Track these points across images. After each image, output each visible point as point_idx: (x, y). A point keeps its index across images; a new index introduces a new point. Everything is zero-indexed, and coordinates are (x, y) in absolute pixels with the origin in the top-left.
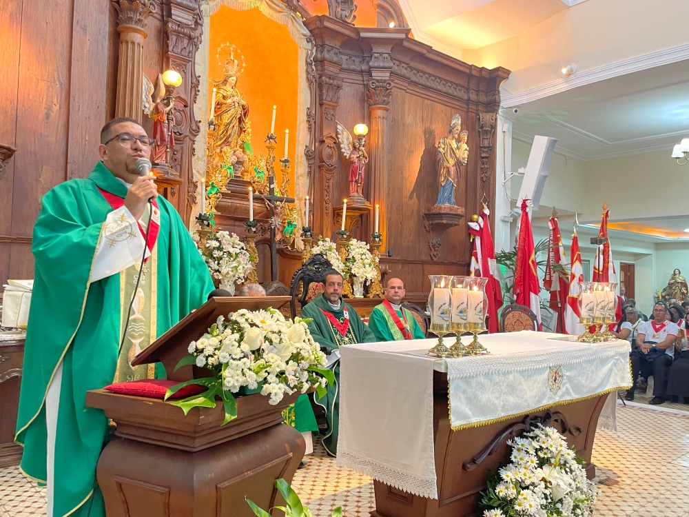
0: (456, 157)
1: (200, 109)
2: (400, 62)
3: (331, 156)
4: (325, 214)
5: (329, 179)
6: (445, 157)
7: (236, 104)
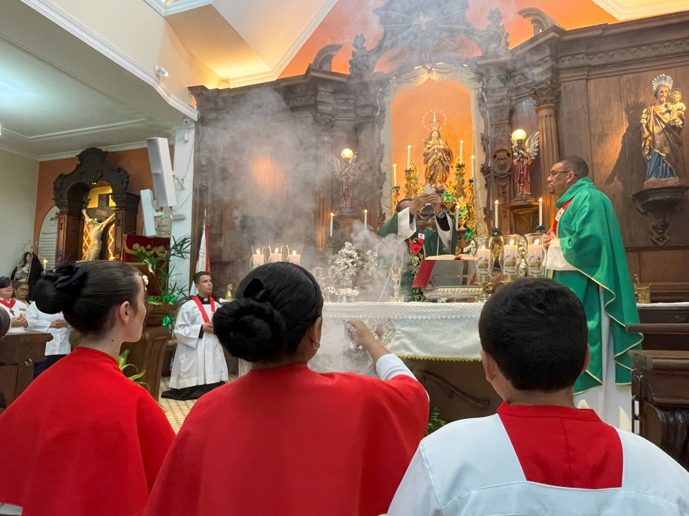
0: (664, 123)
2: (573, 56)
3: (503, 167)
4: (502, 217)
5: (504, 187)
6: (647, 127)
7: (436, 151)
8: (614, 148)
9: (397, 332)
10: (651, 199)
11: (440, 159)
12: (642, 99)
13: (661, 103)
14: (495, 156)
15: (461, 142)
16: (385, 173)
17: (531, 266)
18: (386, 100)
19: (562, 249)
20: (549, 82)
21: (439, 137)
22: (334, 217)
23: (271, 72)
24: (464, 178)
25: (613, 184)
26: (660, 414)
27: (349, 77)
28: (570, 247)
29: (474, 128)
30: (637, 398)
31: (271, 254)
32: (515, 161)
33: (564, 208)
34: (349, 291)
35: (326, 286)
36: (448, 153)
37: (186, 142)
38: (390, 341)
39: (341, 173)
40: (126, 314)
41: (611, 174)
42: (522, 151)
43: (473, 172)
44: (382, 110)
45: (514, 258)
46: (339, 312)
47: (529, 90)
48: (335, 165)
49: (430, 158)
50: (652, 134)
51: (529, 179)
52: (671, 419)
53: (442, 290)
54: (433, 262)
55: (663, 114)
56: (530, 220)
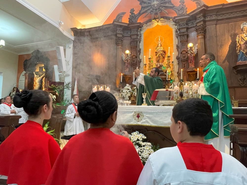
0: (245, 40)
1: (141, 56)
2: (211, 16)
3: (184, 57)
4: (184, 75)
5: (185, 64)
6: (239, 42)
7: (160, 51)
8: (225, 50)
9: (144, 116)
10: (239, 69)
11: (161, 54)
12: (236, 32)
13: (244, 33)
14: (181, 53)
15: (169, 48)
16: (141, 59)
17: (194, 93)
18: (142, 32)
19: (205, 87)
20: (202, 26)
21: (161, 46)
22: (123, 75)
23: (101, 22)
24: (170, 61)
25: (225, 63)
26: (241, 148)
27: (129, 24)
28: (208, 87)
29: (174, 43)
30: (232, 142)
31: (99, 88)
32: (189, 55)
33: (206, 72)
34: (127, 102)
35: (119, 100)
36: (165, 52)
37: (70, 48)
38: (142, 120)
39: (125, 59)
40: (46, 109)
41: (225, 60)
42: (191, 51)
43: (174, 59)
44: (140, 36)
45: (188, 90)
46: (124, 109)
47: (194, 29)
48: (123, 56)
49: (158, 54)
50: (240, 45)
51: (194, 61)
52: (245, 150)
53: (161, 101)
54: (158, 91)
55: (245, 37)
56: (194, 76)
